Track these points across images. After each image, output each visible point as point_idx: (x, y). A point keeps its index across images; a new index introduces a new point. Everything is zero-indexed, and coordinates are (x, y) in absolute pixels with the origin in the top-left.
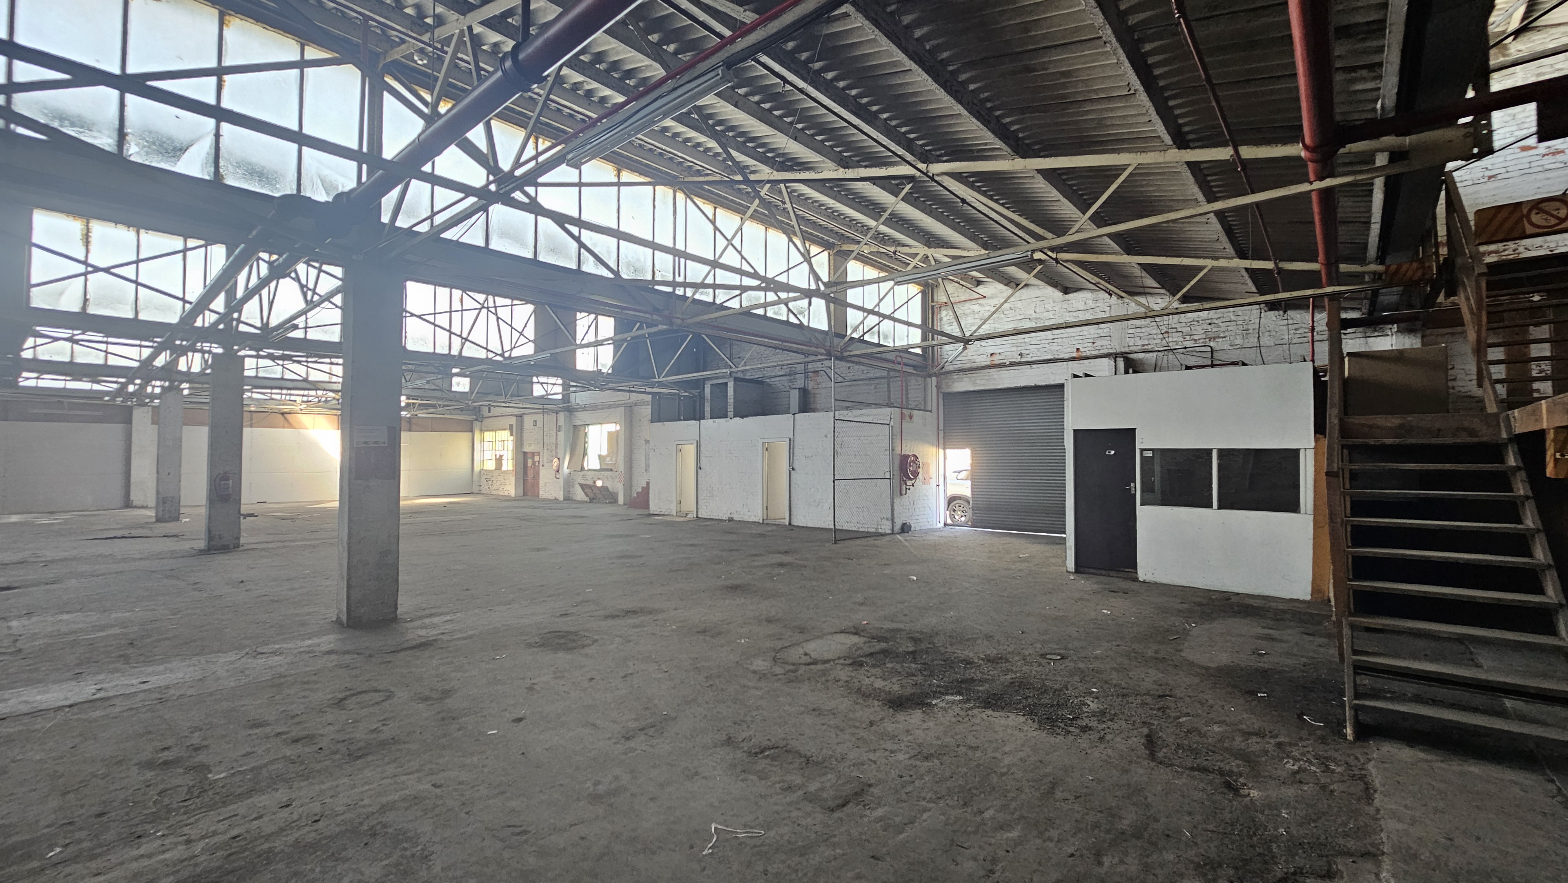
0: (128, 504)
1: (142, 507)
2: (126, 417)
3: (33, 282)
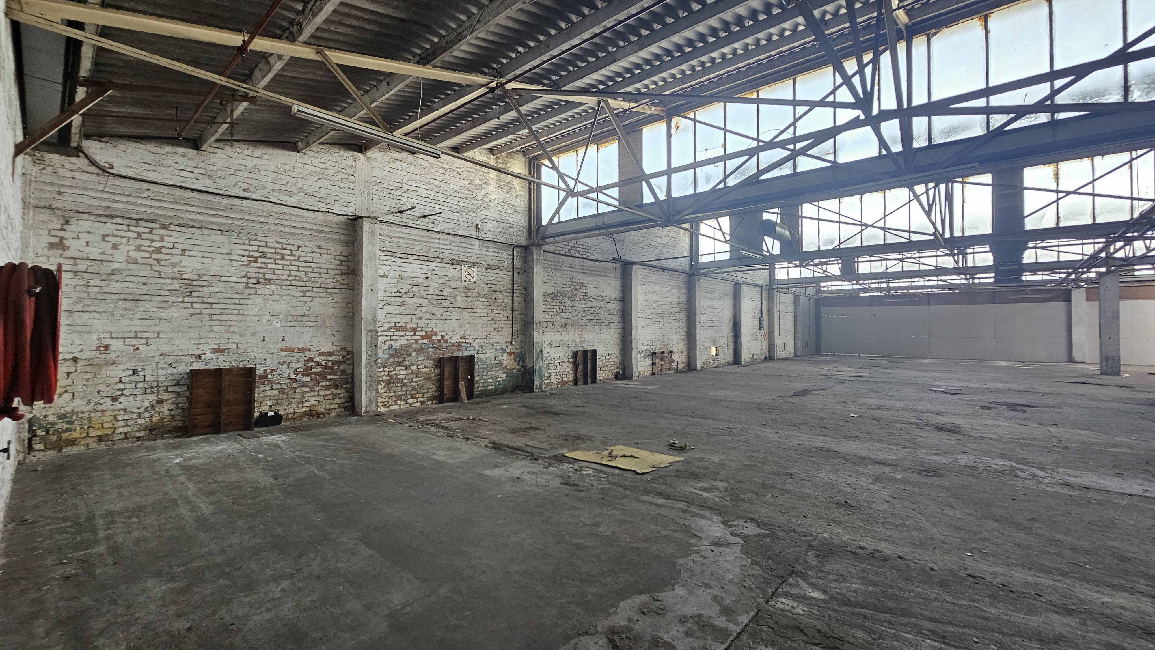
0: (1071, 360)
1: (1082, 363)
2: (1067, 297)
3: (1026, 214)
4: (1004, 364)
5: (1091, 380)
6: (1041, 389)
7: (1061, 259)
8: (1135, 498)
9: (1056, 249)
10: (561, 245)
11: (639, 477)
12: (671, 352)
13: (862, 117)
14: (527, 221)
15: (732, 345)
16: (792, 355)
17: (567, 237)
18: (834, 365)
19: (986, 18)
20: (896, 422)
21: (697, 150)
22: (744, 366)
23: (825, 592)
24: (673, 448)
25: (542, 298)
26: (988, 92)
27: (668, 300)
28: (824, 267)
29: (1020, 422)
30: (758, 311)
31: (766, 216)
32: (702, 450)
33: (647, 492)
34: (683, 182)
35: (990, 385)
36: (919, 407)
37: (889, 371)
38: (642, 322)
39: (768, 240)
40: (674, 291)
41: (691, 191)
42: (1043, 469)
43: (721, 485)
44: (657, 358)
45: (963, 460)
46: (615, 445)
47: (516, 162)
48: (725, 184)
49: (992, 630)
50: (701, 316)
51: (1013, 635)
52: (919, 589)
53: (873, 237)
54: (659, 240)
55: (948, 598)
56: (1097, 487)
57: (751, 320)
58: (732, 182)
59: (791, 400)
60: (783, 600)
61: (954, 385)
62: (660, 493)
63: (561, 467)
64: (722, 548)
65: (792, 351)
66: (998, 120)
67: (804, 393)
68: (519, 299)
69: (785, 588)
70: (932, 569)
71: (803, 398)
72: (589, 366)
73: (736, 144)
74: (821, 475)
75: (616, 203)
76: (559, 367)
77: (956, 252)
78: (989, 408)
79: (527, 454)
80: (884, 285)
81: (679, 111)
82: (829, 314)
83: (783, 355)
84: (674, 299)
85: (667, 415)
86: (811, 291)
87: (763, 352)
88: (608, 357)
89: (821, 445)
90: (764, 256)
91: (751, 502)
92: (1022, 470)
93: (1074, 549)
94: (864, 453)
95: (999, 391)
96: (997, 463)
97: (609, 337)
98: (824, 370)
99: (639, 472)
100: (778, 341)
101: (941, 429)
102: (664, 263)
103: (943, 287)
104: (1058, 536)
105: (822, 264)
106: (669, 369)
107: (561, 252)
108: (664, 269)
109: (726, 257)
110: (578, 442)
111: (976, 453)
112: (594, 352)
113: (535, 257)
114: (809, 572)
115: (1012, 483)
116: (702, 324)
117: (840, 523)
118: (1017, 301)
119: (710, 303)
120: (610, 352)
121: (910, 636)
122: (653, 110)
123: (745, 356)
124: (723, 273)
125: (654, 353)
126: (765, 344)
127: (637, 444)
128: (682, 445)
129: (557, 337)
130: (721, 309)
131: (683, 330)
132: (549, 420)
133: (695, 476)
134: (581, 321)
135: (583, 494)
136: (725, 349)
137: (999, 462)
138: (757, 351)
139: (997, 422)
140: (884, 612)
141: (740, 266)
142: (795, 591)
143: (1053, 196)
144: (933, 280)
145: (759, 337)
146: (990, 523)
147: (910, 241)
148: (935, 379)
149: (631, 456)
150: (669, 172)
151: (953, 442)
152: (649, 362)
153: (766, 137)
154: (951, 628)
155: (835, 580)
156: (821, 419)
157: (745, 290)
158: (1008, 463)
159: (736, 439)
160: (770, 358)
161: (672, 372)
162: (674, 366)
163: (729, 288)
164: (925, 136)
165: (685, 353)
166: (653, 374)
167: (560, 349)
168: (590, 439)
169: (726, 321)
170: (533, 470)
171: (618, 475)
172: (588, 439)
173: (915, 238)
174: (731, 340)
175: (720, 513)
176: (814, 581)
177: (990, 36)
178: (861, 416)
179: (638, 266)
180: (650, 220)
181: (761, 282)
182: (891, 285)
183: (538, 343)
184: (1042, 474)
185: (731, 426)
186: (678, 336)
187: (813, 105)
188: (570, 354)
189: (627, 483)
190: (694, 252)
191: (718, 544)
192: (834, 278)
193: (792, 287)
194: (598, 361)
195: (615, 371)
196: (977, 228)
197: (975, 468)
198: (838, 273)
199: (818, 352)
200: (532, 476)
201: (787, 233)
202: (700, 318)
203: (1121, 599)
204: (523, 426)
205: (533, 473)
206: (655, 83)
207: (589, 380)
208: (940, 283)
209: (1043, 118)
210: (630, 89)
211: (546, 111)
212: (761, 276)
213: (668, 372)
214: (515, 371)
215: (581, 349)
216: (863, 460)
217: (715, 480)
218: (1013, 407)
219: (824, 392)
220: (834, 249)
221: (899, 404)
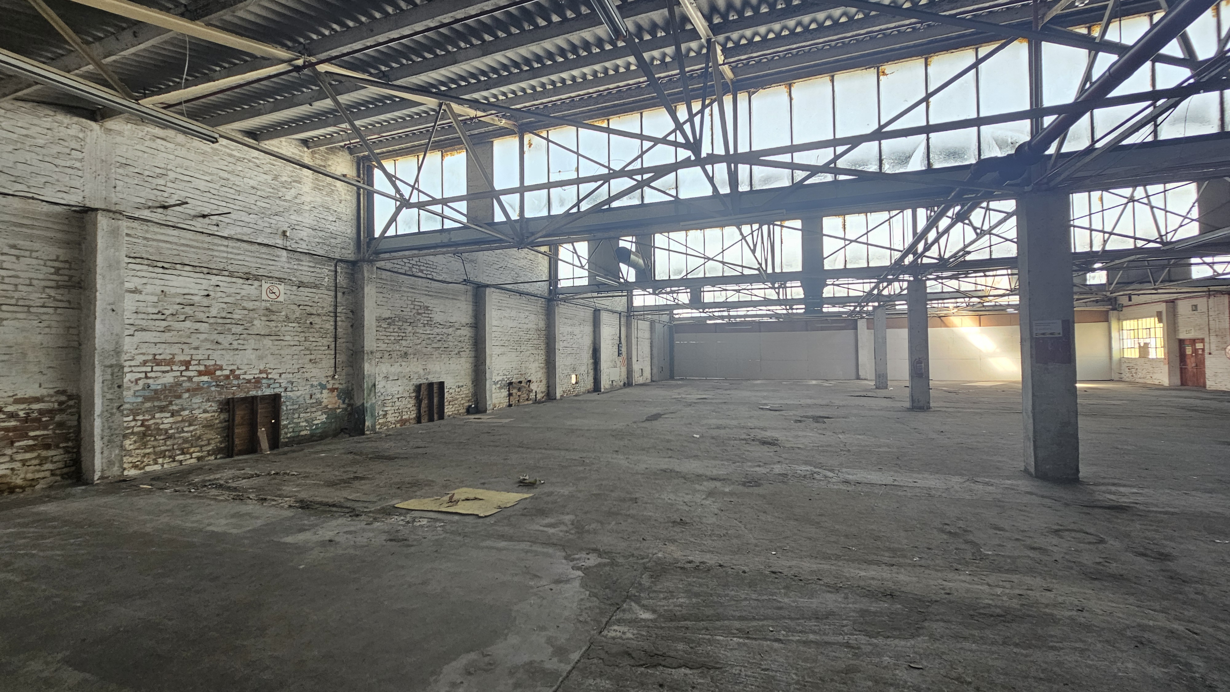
0: (858, 378)
1: (865, 379)
2: (855, 326)
3: (825, 256)
4: (814, 382)
5: (870, 394)
6: (837, 402)
7: (850, 295)
8: (888, 487)
9: (846, 286)
10: (399, 261)
11: (481, 520)
12: (530, 381)
13: (693, 158)
14: (354, 231)
15: (592, 372)
16: (649, 381)
17: (407, 253)
18: (684, 389)
19: (790, 86)
20: (729, 439)
21: (551, 171)
22: (603, 393)
23: (654, 611)
24: (524, 484)
25: (374, 324)
26: (792, 149)
27: (525, 326)
28: (675, 295)
29: (820, 431)
30: (617, 338)
31: (622, 244)
32: (552, 484)
33: (489, 536)
34: (536, 202)
35: (803, 402)
36: (749, 424)
37: (728, 392)
38: (497, 350)
39: (623, 267)
40: (532, 317)
41: (545, 213)
42: (832, 471)
43: (568, 518)
44: (514, 388)
45: (778, 469)
46: (458, 487)
47: (340, 160)
48: (579, 209)
49: (784, 618)
50: (561, 343)
51: (798, 619)
52: (733, 593)
53: (714, 269)
54: (516, 262)
55: (754, 596)
56: (866, 481)
57: (610, 347)
58: (585, 206)
59: (644, 425)
60: (616, 627)
61: (776, 402)
62: (503, 536)
63: (389, 521)
64: (561, 585)
65: (649, 377)
66: (800, 175)
67: (656, 417)
68: (344, 324)
69: (619, 615)
70: (744, 572)
71: (654, 423)
72: (436, 400)
73: (588, 170)
74: (663, 497)
75: (464, 219)
76: (397, 404)
77: (776, 285)
78: (800, 421)
79: (347, 510)
80: (726, 314)
81: (533, 129)
82: (681, 340)
83: (641, 380)
84: (532, 326)
85: (520, 449)
86: (665, 318)
87: (622, 378)
88: (457, 390)
89: (665, 467)
90: (620, 283)
91: (595, 532)
92: (818, 473)
93: (846, 536)
94: (701, 472)
95: (809, 406)
96: (803, 469)
97: (459, 367)
98: (675, 393)
99: (482, 515)
100: (636, 367)
101: (764, 443)
102: (522, 287)
103: (770, 316)
104: (837, 527)
105: (672, 292)
106: (527, 400)
107: (400, 271)
108: (521, 293)
109: (585, 282)
110: (415, 489)
111: (787, 461)
112: (441, 385)
113: (366, 274)
114: (642, 595)
115: (810, 485)
116: (561, 351)
117: (673, 541)
118: (822, 329)
119: (570, 329)
120: (461, 384)
121: (721, 638)
122: (503, 123)
123: (605, 383)
124: (582, 298)
125: (511, 384)
126: (624, 370)
127: (484, 484)
128: (532, 480)
129: (396, 369)
130: (580, 335)
131: (542, 358)
132: (379, 466)
133: (542, 513)
134: (424, 350)
135: (412, 549)
136: (585, 376)
137: (803, 468)
138: (616, 378)
139: (804, 433)
140: (703, 620)
141: (598, 292)
142: (627, 616)
143: (842, 243)
144: (763, 310)
145: (618, 364)
146: (792, 522)
147: (743, 275)
148: (764, 398)
149: (476, 499)
150: (522, 189)
151: (771, 454)
152: (505, 393)
153: (617, 166)
154: (754, 623)
155: (664, 598)
156: (668, 441)
157: (604, 316)
158: (809, 468)
159: (588, 468)
160: (628, 384)
161: (531, 402)
162: (532, 395)
163: (588, 314)
164: (748, 182)
165: (544, 382)
166: (510, 405)
167: (399, 382)
168: (430, 483)
169: (586, 348)
170: (352, 528)
171: (457, 522)
172: (426, 485)
173: (747, 272)
174: (591, 367)
175: (563, 548)
176: (644, 602)
177: (793, 102)
178: (702, 436)
179: (493, 289)
180: (500, 241)
181: (619, 309)
182: (731, 313)
183: (369, 376)
184: (830, 474)
185: (584, 455)
186: (536, 364)
187: (656, 141)
188: (412, 388)
189: (466, 530)
190: (553, 277)
191: (558, 582)
192: (684, 306)
193: (648, 314)
194: (446, 395)
195: (467, 404)
196: (791, 266)
197: (785, 475)
198: (687, 302)
199: (672, 378)
200: (349, 536)
201: (641, 261)
202: (560, 345)
203: (872, 572)
204: (345, 477)
205: (350, 532)
206: (504, 94)
207: (436, 416)
208: (768, 312)
209: (829, 178)
210: (476, 96)
211: (376, 105)
212: (619, 303)
213: (526, 403)
214: (338, 411)
215: (425, 381)
216: (699, 478)
217: (563, 514)
218: (817, 419)
219: (673, 416)
220: (682, 279)
221: (734, 423)
